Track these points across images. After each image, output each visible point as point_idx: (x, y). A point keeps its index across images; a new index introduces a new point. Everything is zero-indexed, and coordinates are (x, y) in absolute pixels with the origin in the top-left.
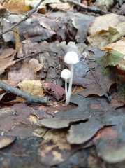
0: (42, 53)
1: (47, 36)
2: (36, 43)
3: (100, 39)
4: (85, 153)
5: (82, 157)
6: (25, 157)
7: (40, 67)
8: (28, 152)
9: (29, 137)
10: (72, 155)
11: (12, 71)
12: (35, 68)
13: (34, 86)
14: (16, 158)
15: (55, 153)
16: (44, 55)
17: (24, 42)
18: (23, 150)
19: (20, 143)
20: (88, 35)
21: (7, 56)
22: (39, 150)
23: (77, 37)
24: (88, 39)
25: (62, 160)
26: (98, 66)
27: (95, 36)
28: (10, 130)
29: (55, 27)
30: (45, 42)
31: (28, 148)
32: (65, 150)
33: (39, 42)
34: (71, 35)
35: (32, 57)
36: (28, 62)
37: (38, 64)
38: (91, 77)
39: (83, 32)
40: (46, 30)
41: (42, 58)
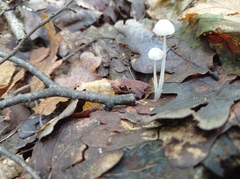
0: (95, 41)
1: (92, 19)
2: (79, 32)
3: (164, 9)
4: (226, 139)
5: (226, 144)
6: (151, 169)
7: (98, 61)
8: (151, 162)
9: (140, 145)
10: (212, 146)
11: (59, 76)
12: (92, 64)
13: (100, 87)
14: (138, 174)
15: (190, 150)
16: (99, 44)
17: (62, 33)
18: (143, 161)
19: (132, 154)
20: (146, 7)
21: (42, 57)
22: (167, 154)
23: (133, 13)
24: (149, 12)
25: (204, 155)
26: (180, 41)
27: (156, 7)
28: (109, 144)
29: (99, 5)
30: (93, 27)
31: (148, 157)
32: (199, 143)
33: (82, 30)
34: (124, 12)
35: (82, 51)
36: (79, 59)
37: (94, 58)
38: (176, 57)
39: (139, 5)
40: (89, 12)
41: (97, 48)
